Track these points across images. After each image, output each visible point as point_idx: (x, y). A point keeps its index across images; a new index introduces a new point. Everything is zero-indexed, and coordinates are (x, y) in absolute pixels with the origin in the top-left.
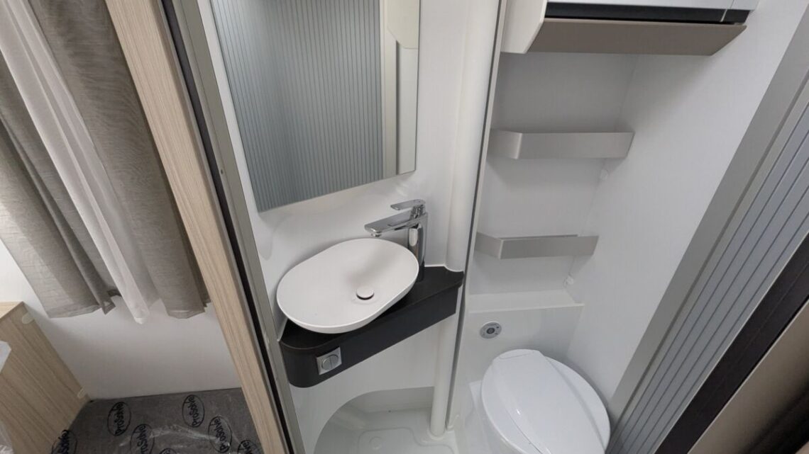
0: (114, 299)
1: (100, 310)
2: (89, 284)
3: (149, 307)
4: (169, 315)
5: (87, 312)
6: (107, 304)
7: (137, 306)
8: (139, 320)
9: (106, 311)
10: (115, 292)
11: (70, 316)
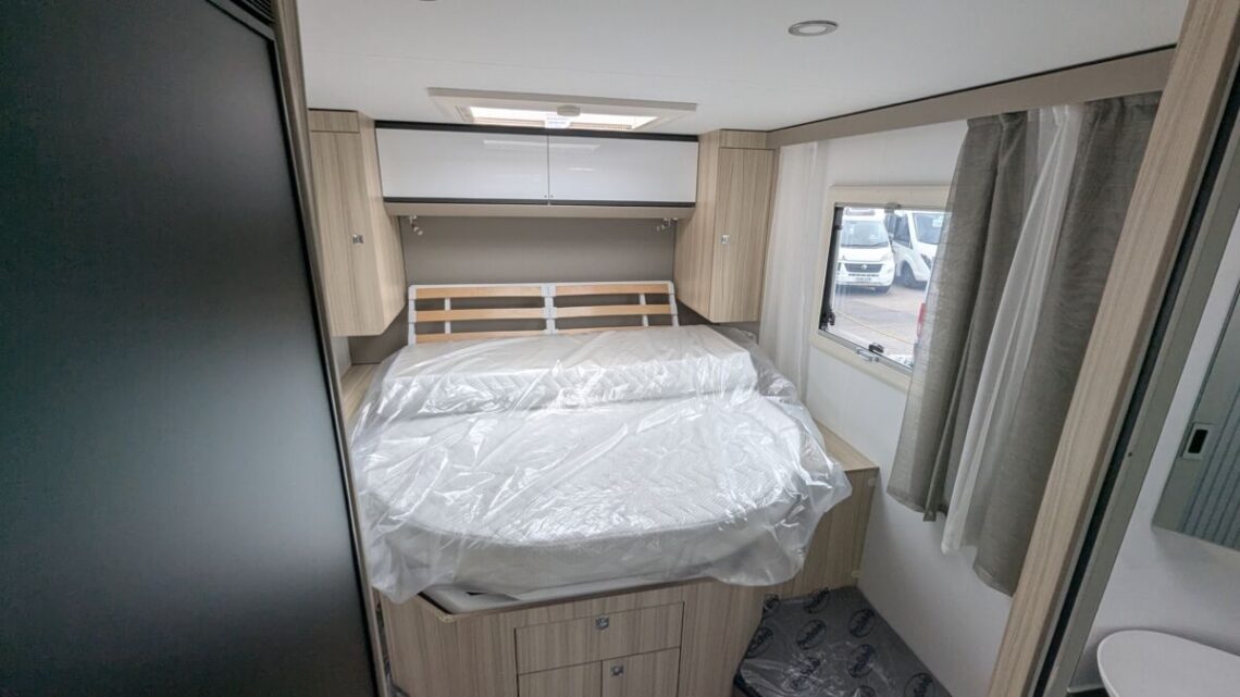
0: (939, 515)
1: (922, 515)
2: (932, 486)
3: (962, 545)
4: (974, 567)
5: (912, 508)
6: (931, 513)
7: (953, 535)
8: (944, 547)
9: (925, 519)
10: (944, 509)
11: (900, 502)
